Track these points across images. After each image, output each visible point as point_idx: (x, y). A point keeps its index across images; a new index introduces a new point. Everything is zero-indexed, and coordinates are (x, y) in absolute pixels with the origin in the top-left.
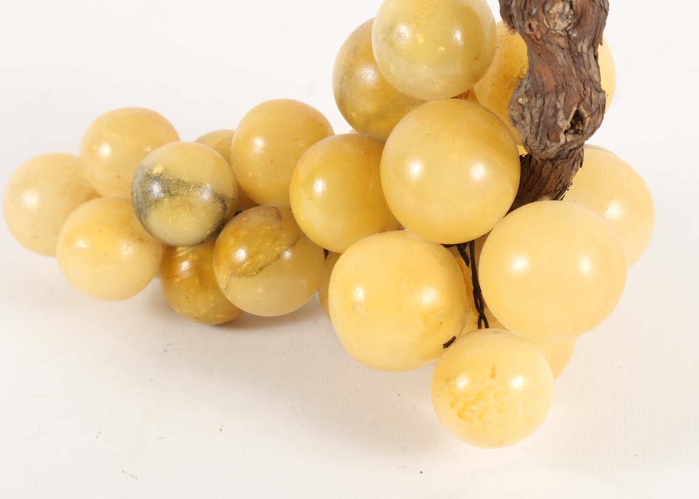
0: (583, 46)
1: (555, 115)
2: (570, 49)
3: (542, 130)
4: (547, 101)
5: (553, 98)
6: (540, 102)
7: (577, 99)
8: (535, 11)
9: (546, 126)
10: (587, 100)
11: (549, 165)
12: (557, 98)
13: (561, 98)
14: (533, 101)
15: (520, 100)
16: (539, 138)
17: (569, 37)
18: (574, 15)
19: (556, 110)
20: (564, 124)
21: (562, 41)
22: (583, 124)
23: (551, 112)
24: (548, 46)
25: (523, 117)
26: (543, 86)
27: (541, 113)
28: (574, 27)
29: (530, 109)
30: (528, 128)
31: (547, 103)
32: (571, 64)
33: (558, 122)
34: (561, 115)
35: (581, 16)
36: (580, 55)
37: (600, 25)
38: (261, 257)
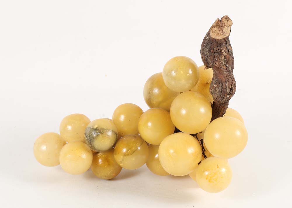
0: (230, 68)
1: (226, 88)
2: (227, 70)
3: (223, 93)
4: (223, 84)
5: (225, 83)
6: (221, 85)
7: (231, 83)
8: (216, 59)
9: (224, 92)
10: (233, 83)
11: (222, 105)
12: (226, 83)
13: (227, 83)
14: (219, 85)
15: (214, 86)
16: (221, 96)
17: (226, 66)
18: (226, 60)
19: (226, 87)
20: (228, 91)
21: (224, 67)
22: (233, 91)
23: (225, 87)
24: (221, 69)
25: (216, 91)
26: (221, 81)
27: (222, 88)
28: (227, 64)
29: (218, 88)
30: (218, 93)
31: (223, 85)
32: (228, 74)
33: (227, 90)
34: (228, 88)
35: (228, 60)
36: (230, 71)
37: (233, 63)
38: (133, 148)
